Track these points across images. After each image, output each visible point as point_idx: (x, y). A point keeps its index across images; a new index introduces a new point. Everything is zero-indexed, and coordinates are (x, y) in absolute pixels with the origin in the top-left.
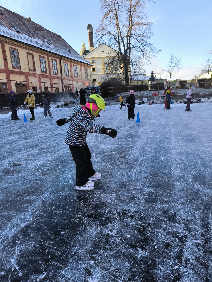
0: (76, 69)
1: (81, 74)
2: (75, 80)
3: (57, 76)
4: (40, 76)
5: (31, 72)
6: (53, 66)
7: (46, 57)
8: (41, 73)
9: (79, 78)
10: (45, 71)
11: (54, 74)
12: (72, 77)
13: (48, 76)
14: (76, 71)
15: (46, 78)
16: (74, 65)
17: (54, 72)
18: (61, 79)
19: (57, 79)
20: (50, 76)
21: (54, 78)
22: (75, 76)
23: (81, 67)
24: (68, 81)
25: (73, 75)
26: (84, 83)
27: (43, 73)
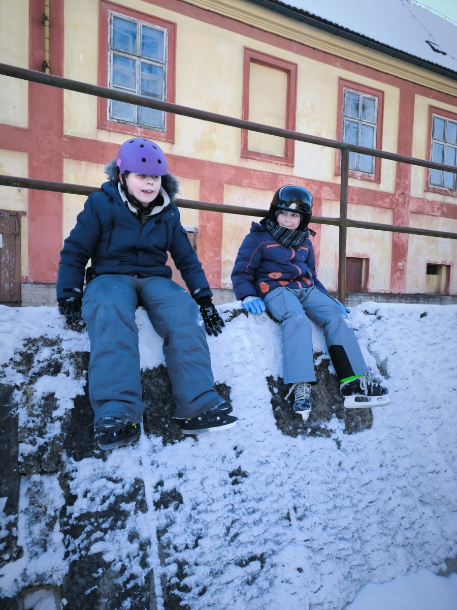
3: (450, 200)
4: (318, 192)
5: (251, 165)
7: (392, 94)
8: (337, 175)
13: (384, 195)
19: (445, 215)
20: (396, 197)
21: (428, 208)
27: (351, 176)
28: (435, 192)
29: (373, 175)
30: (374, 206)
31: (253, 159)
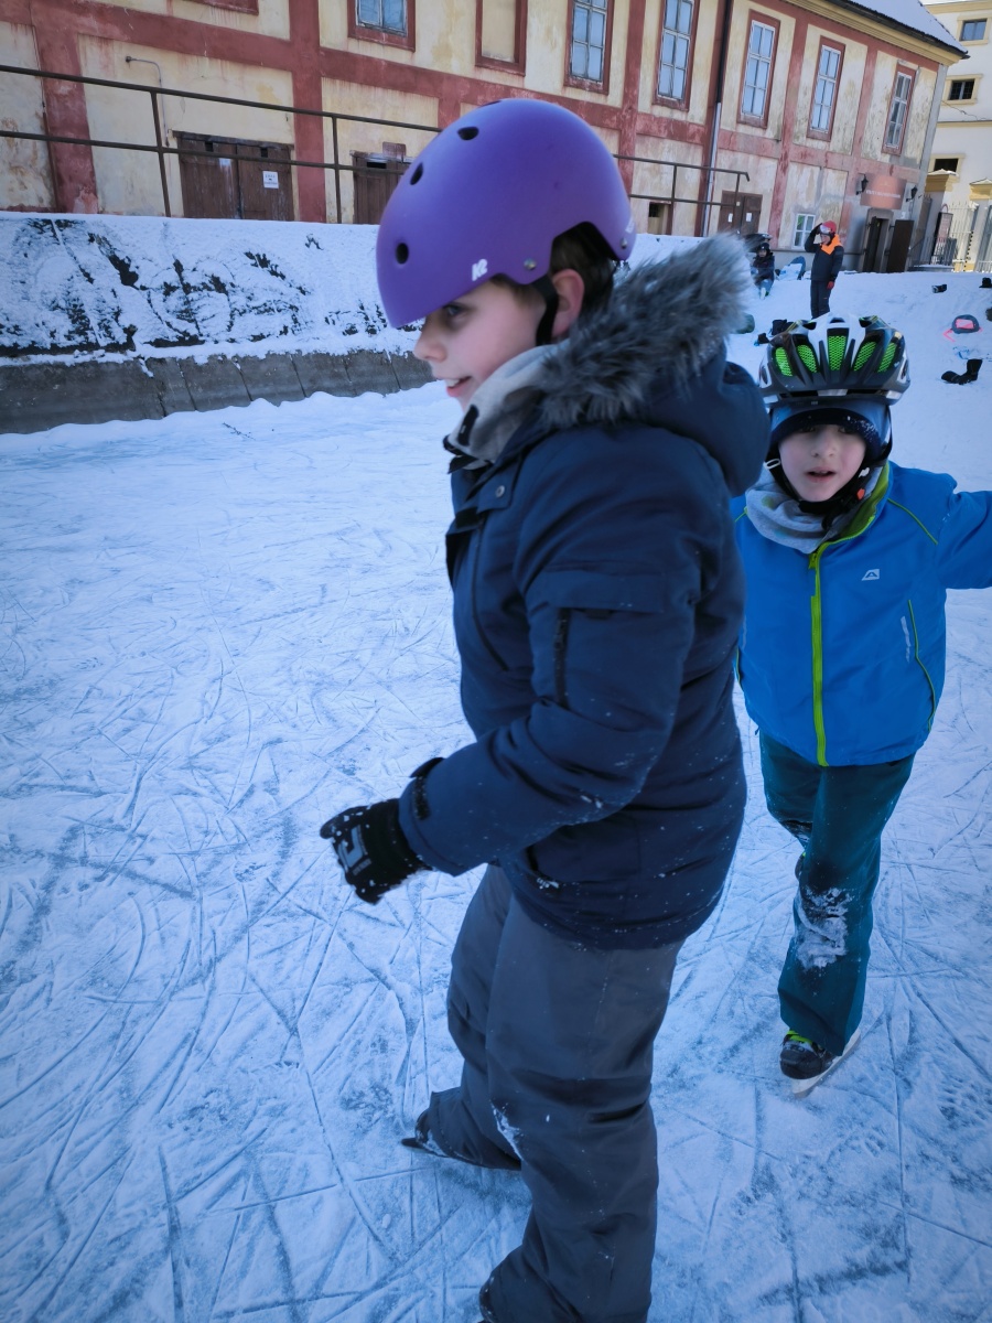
0: (832, 71)
1: (861, 115)
2: (805, 157)
3: (678, 116)
5: (487, 76)
6: (660, 41)
8: (566, 84)
9: (841, 139)
10: (594, 71)
11: (658, 100)
12: (785, 132)
13: (612, 111)
14: (829, 89)
16: (824, 41)
17: (664, 89)
18: (706, 138)
19: (671, 137)
20: (624, 113)
21: (655, 128)
22: (815, 124)
23: (871, 59)
24: (752, 158)
25: (795, 121)
26: (865, 183)
27: (580, 86)
28: (663, 105)
29: (601, 84)
30: (602, 126)
31: (487, 68)
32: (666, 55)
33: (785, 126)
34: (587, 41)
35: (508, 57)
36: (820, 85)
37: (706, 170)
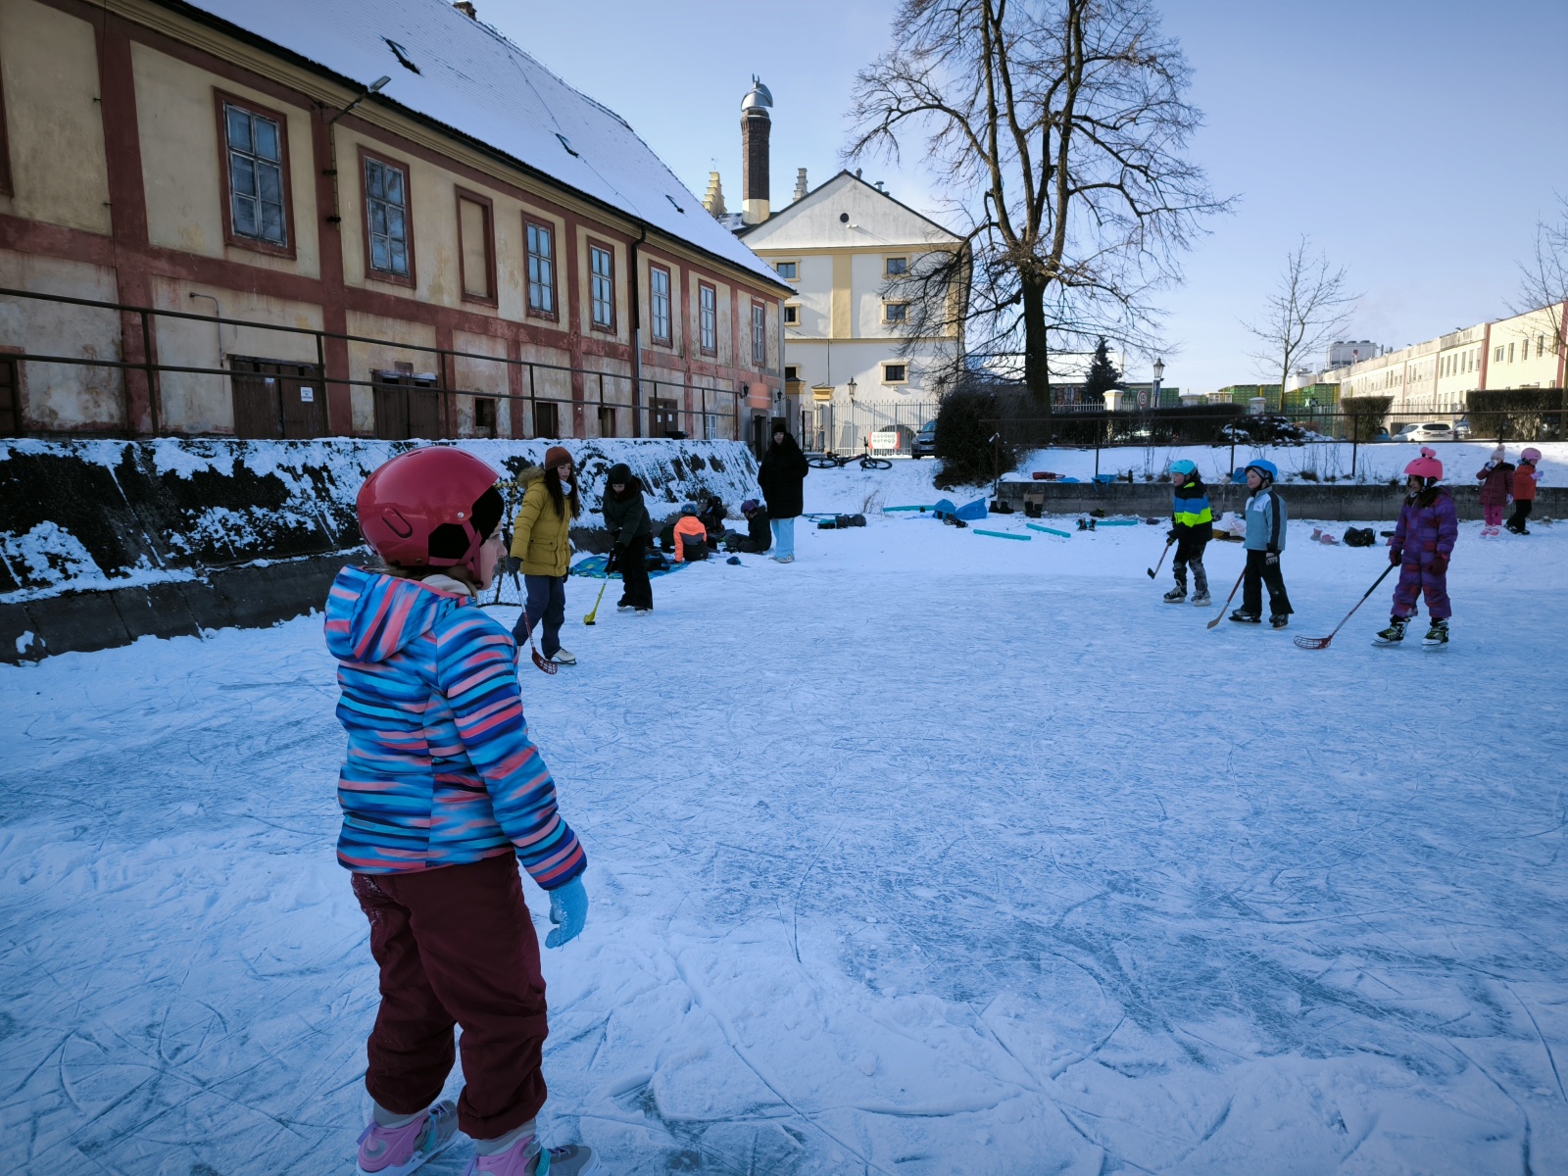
0: (710, 306)
2: (702, 370)
3: (610, 338)
4: (517, 335)
5: (470, 308)
6: (590, 282)
8: (528, 315)
9: (724, 355)
10: (547, 304)
11: (594, 327)
12: (685, 352)
13: (560, 335)
14: (710, 317)
15: (552, 351)
17: (597, 318)
18: (632, 355)
19: (608, 355)
20: (571, 337)
21: (595, 348)
22: (704, 344)
23: (734, 296)
24: (665, 371)
25: (691, 342)
26: (746, 389)
27: (537, 316)
28: (598, 330)
29: (553, 315)
30: (556, 347)
31: (470, 302)
32: (597, 294)
33: (685, 346)
34: (540, 280)
35: (483, 294)
36: (704, 314)
37: (636, 381)
